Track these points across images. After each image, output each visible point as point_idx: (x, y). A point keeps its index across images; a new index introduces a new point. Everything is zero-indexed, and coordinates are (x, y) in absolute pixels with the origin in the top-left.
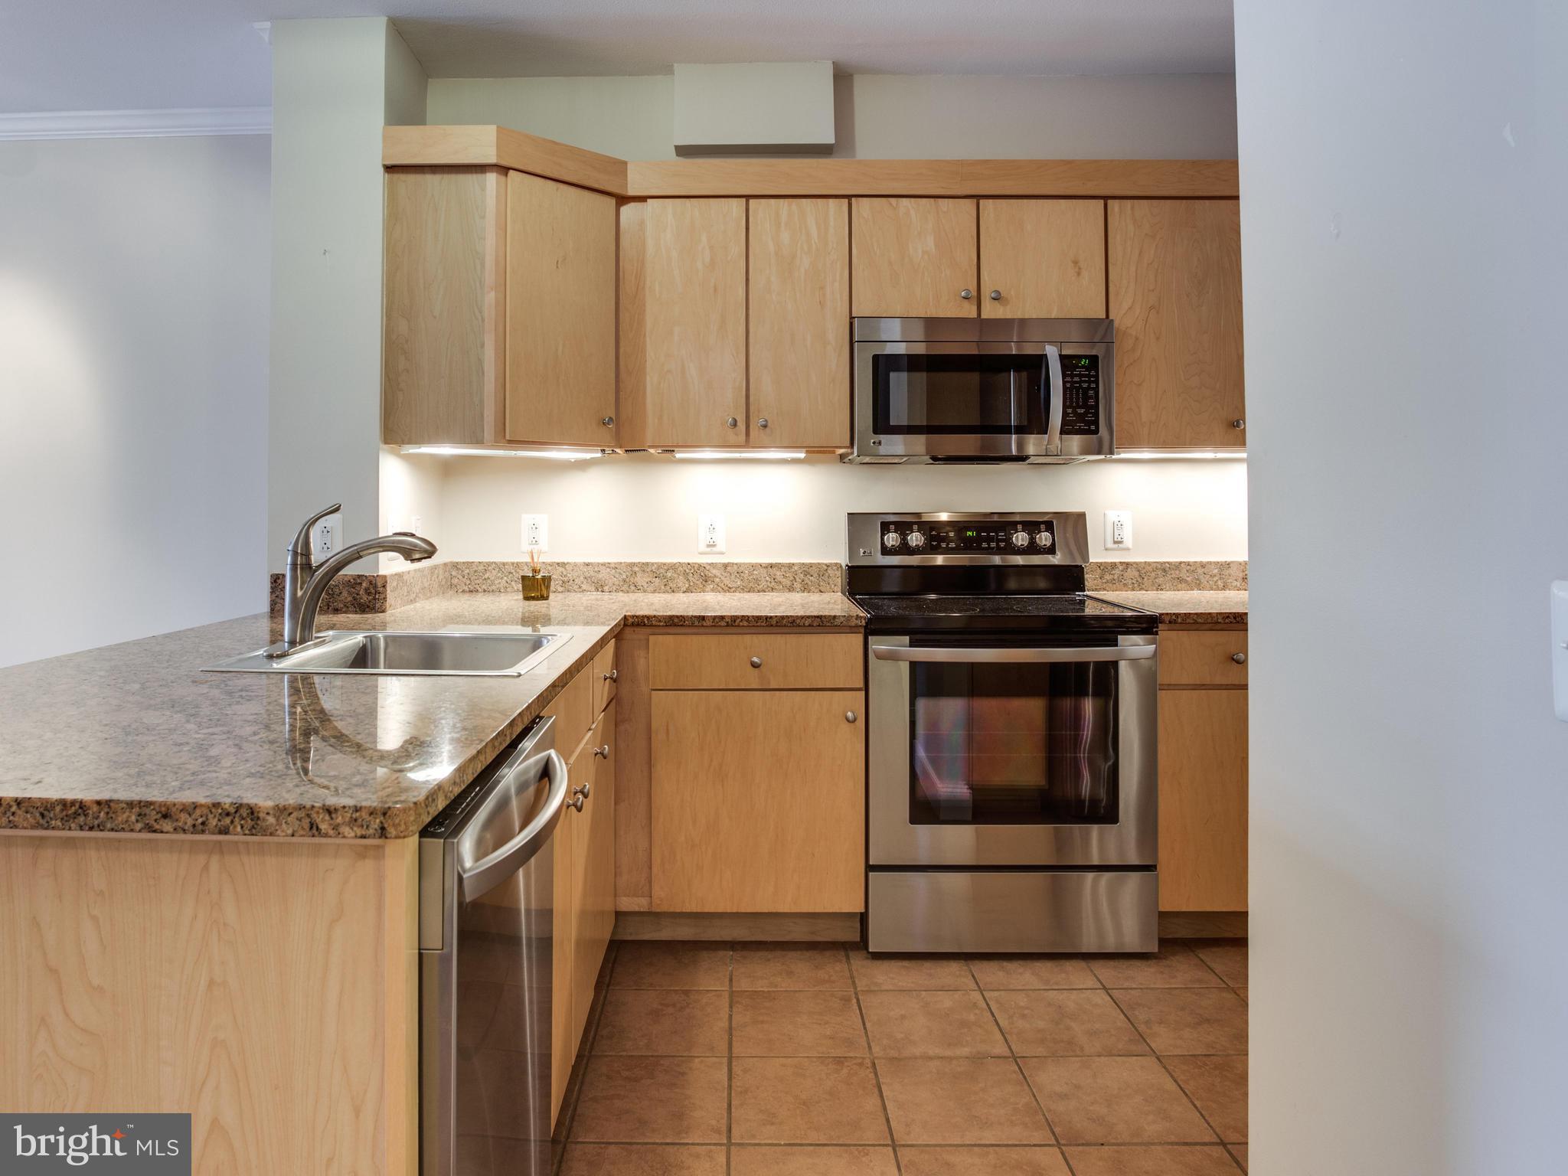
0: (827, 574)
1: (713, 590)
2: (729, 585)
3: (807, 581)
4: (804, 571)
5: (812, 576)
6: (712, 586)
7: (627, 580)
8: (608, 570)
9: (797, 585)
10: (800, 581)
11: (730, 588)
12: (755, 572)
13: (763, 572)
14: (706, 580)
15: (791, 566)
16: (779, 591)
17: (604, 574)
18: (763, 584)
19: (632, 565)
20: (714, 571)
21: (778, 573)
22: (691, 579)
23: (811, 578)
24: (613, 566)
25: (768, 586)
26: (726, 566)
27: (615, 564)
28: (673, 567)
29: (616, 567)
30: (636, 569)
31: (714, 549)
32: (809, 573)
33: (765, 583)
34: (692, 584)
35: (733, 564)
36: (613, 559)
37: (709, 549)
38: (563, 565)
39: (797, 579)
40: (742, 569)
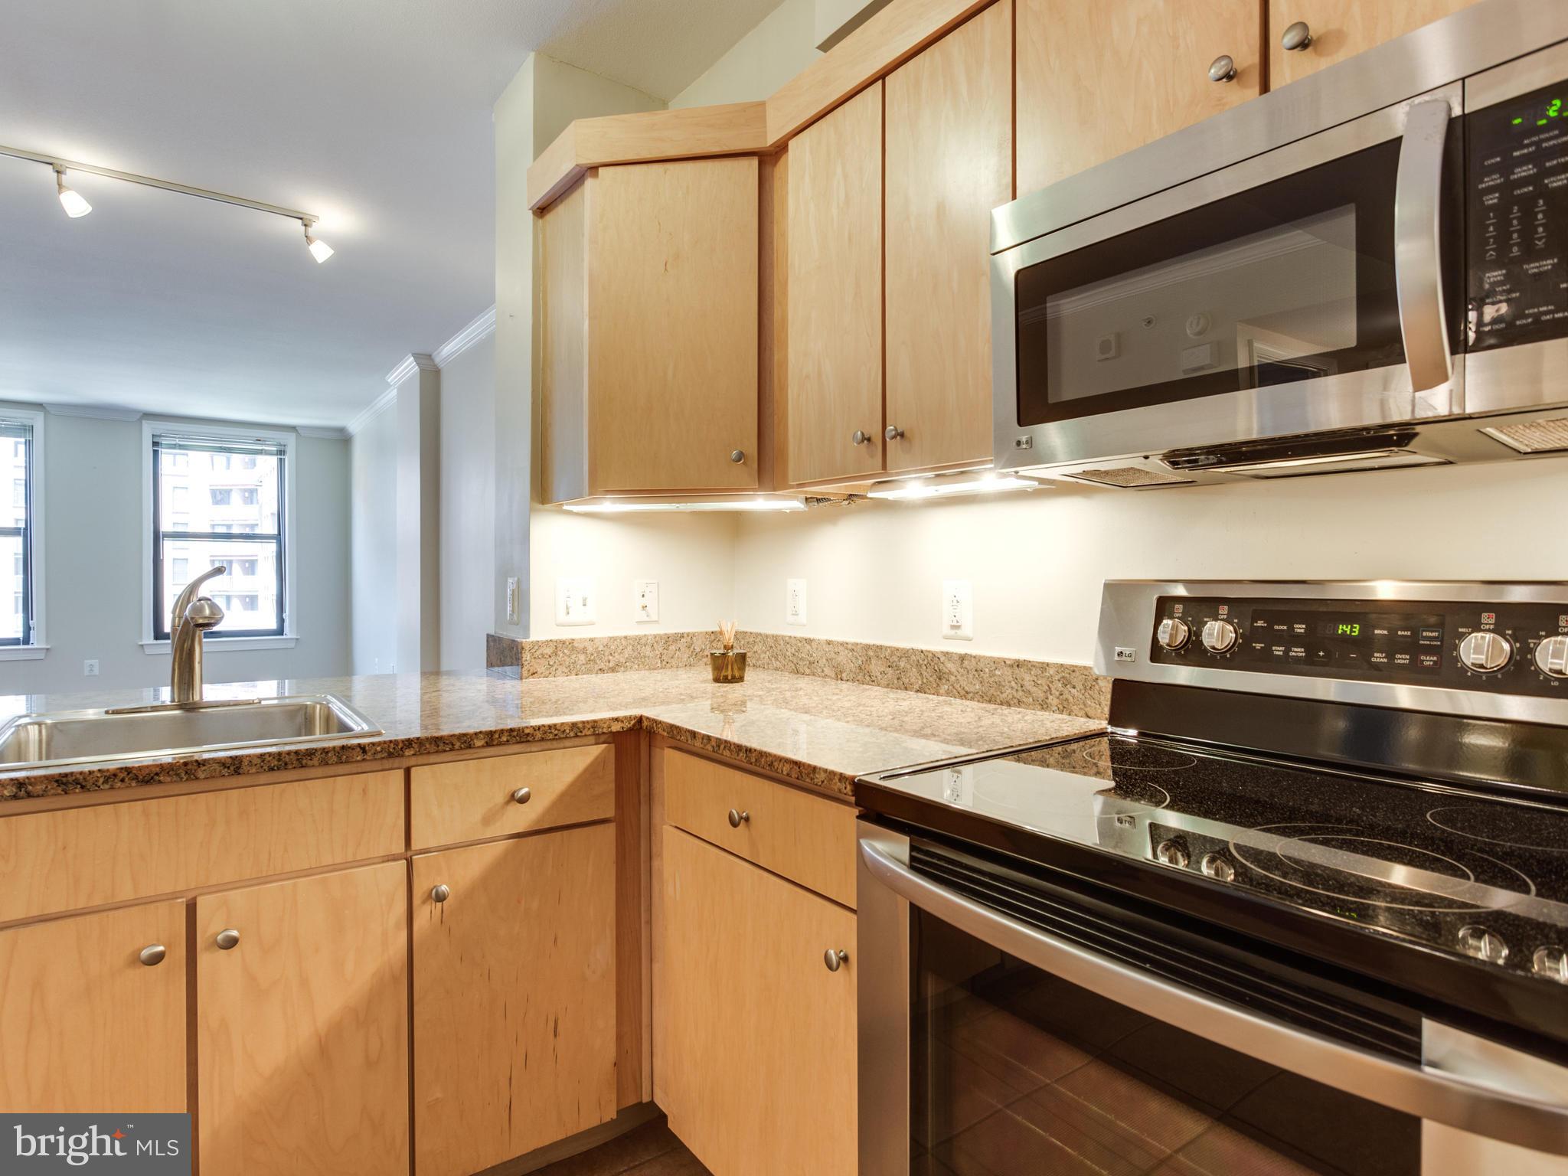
0: (1097, 687)
1: (948, 693)
2: (966, 688)
3: (1066, 695)
4: (1063, 677)
5: (1074, 687)
6: (946, 687)
7: (863, 667)
8: (846, 651)
9: (1053, 700)
10: (1057, 693)
11: (967, 692)
12: (997, 672)
13: (1008, 672)
14: (941, 676)
15: (1044, 667)
16: (1028, 706)
17: (843, 658)
18: (1008, 693)
19: (867, 647)
20: (949, 665)
21: (1027, 677)
22: (925, 673)
23: (1073, 690)
24: (850, 646)
25: (1014, 697)
26: (963, 658)
27: (853, 645)
28: (906, 654)
29: (852, 648)
30: (871, 653)
31: (959, 632)
32: (1070, 683)
33: (1009, 691)
34: (925, 681)
35: (971, 656)
36: (851, 639)
37: (953, 632)
38: (809, 641)
39: (1054, 691)
40: (981, 665)
